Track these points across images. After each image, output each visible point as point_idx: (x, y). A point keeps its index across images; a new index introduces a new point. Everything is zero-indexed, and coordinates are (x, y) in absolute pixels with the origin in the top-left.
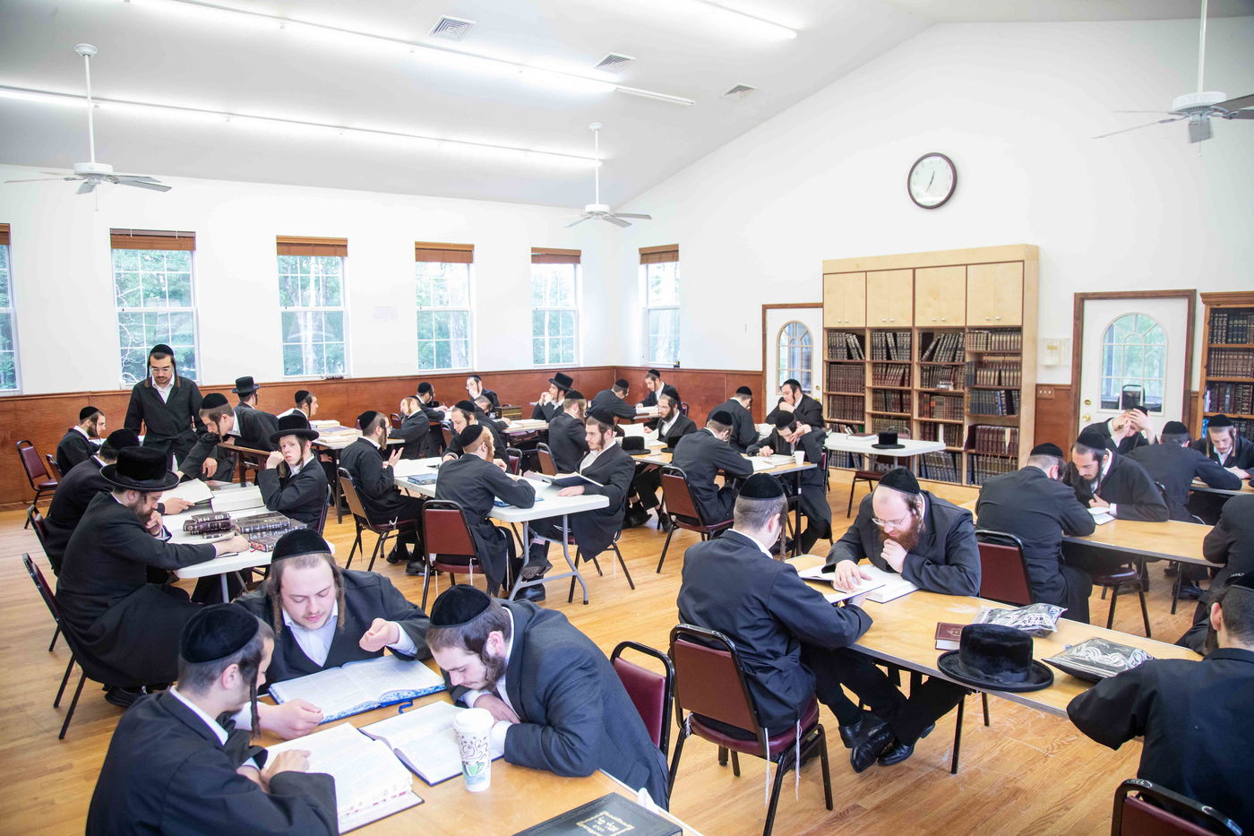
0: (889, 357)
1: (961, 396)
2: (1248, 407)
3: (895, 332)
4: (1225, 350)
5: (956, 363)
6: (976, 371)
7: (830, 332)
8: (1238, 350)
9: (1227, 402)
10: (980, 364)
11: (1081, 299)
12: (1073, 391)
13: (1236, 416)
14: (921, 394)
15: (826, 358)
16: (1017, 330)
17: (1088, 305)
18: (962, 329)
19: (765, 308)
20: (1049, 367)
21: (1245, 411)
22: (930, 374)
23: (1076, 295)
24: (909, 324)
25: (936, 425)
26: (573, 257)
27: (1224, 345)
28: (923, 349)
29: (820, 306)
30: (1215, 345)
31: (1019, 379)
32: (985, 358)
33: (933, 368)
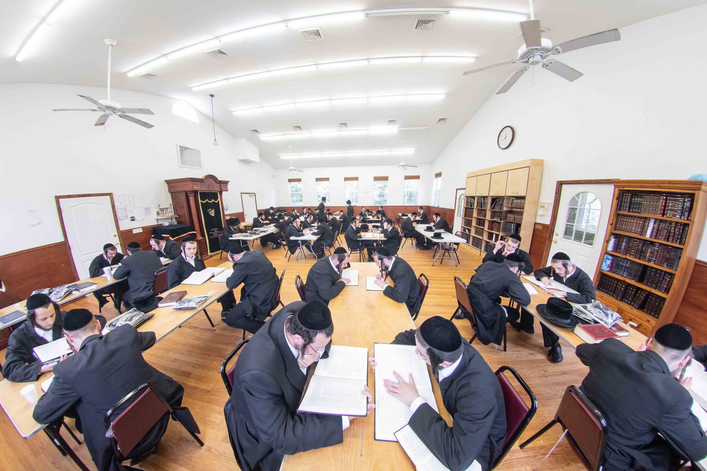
0: (481, 207)
1: (500, 223)
2: (634, 252)
3: (484, 197)
4: (627, 216)
5: (501, 210)
6: (506, 214)
7: (468, 197)
8: (635, 217)
9: (623, 247)
10: (511, 212)
11: (560, 184)
12: (550, 228)
13: (624, 257)
14: (490, 221)
15: (465, 206)
16: (523, 198)
17: (564, 186)
18: (503, 197)
19: (457, 190)
20: (541, 215)
21: (632, 255)
22: (493, 214)
23: (557, 182)
24: (487, 195)
25: (493, 233)
26: (418, 177)
27: (626, 213)
28: (492, 204)
29: (464, 189)
30: (621, 212)
31: (521, 219)
32: (513, 209)
33: (495, 212)
